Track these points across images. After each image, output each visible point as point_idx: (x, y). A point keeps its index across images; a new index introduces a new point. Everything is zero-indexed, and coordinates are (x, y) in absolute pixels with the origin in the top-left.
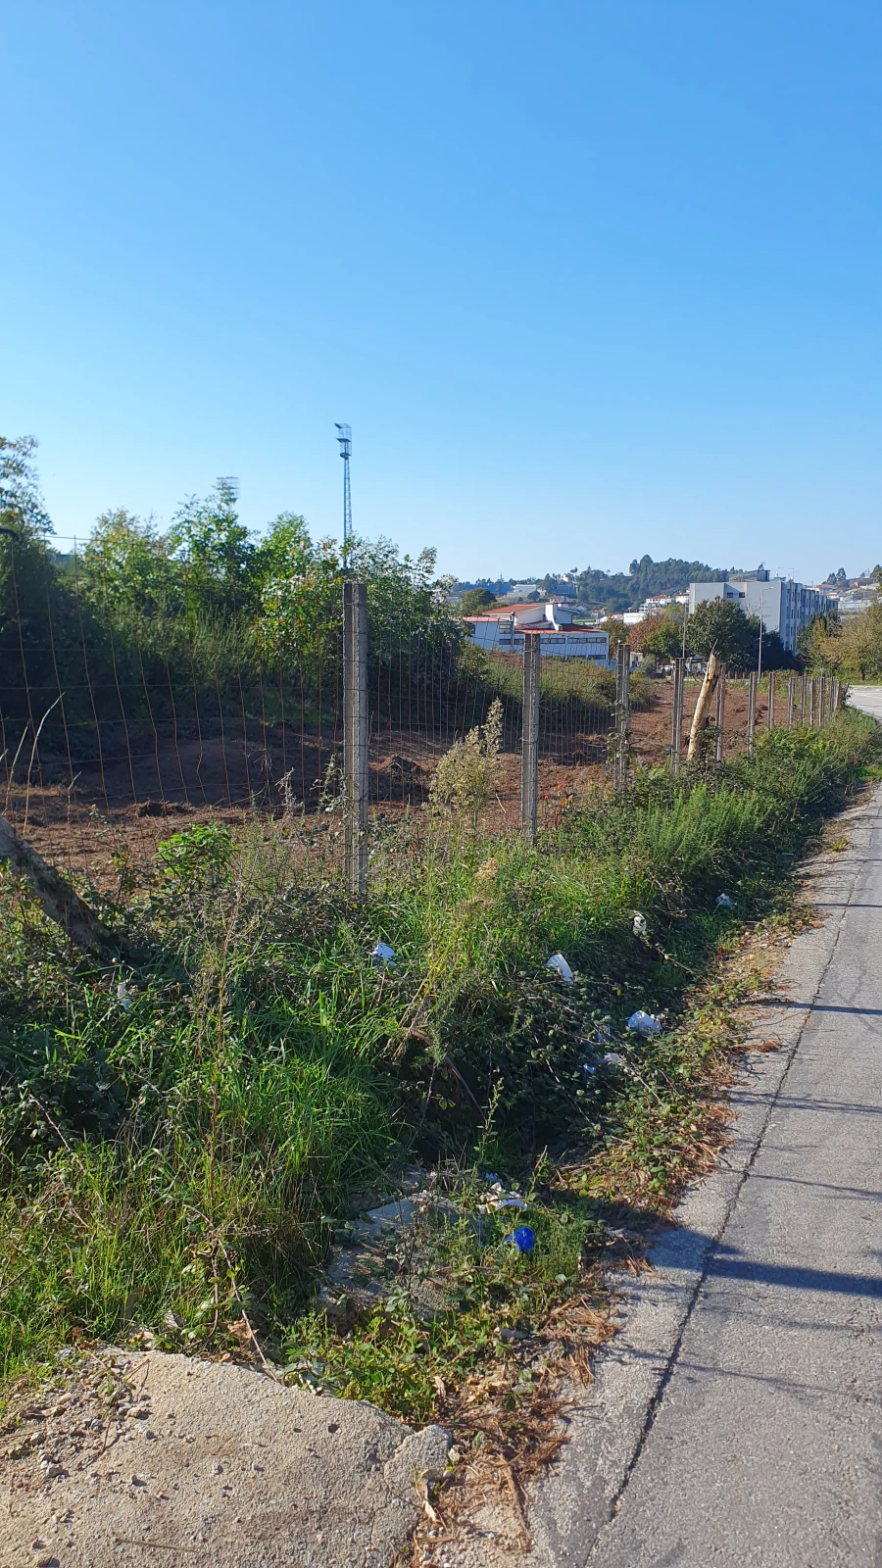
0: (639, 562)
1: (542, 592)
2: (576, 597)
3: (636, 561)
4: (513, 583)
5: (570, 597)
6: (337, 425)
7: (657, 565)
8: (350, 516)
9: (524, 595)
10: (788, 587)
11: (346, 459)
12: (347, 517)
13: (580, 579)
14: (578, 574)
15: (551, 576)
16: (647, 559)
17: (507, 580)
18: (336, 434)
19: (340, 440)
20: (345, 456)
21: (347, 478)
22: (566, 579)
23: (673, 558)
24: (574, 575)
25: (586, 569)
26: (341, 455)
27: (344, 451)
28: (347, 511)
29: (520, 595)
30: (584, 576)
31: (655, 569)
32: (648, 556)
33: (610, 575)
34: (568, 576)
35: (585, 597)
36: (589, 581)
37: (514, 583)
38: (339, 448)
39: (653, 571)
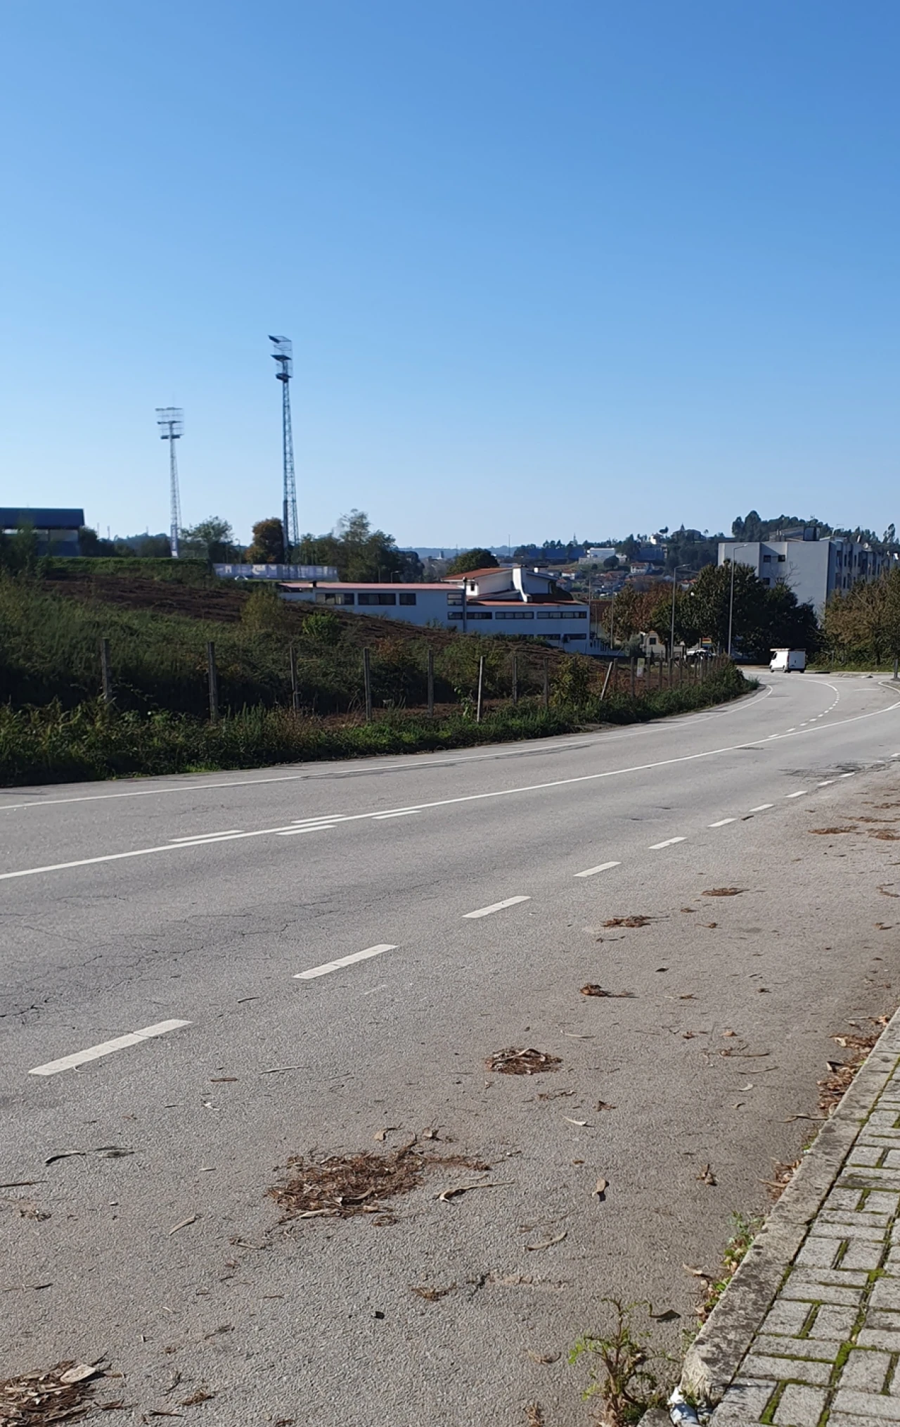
0: (743, 520)
1: (622, 557)
2: (663, 564)
3: (739, 518)
4: (588, 545)
5: (656, 563)
6: (272, 338)
7: (765, 523)
8: (291, 455)
9: (600, 561)
10: (839, 548)
11: (286, 381)
12: (288, 456)
13: (669, 541)
14: (669, 534)
15: (635, 538)
16: (753, 516)
17: (580, 542)
18: (272, 349)
19: (277, 357)
20: (284, 378)
21: (286, 407)
22: (654, 542)
23: (786, 515)
24: (664, 535)
25: (679, 529)
26: (278, 377)
27: (281, 371)
28: (288, 449)
29: (595, 561)
30: (675, 537)
31: (764, 529)
32: (754, 513)
33: (708, 535)
34: (656, 537)
35: (674, 563)
36: (681, 544)
37: (591, 545)
38: (277, 368)
39: (761, 531)
